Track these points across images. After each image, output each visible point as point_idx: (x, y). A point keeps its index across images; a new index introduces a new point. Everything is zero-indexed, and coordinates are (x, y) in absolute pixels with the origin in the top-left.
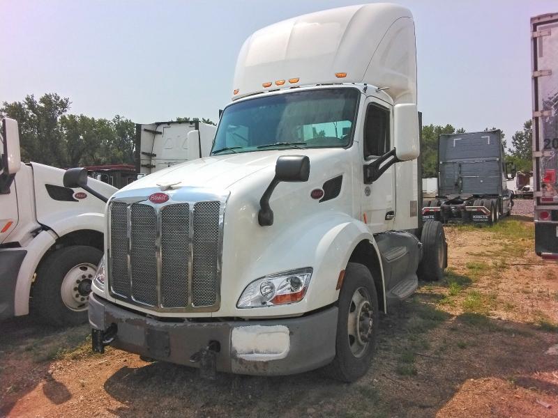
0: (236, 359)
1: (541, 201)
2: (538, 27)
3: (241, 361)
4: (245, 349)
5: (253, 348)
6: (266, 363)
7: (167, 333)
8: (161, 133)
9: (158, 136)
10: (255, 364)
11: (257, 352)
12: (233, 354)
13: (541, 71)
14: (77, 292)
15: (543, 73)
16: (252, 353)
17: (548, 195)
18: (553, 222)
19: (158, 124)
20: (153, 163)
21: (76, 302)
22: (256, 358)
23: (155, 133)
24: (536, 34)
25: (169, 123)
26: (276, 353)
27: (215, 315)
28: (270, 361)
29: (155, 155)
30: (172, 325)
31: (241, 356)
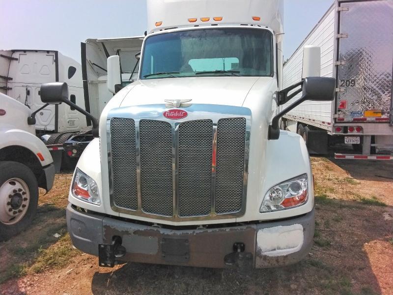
0: (261, 257)
1: (337, 121)
2: (341, 4)
3: (265, 258)
4: (269, 248)
5: (275, 246)
6: (286, 257)
7: (186, 241)
8: (16, 59)
9: (14, 63)
10: (277, 259)
11: (279, 248)
12: (258, 253)
13: (342, 34)
14: (10, 207)
15: (343, 36)
16: (275, 250)
17: (341, 116)
18: (344, 134)
19: (14, 51)
20: (9, 85)
21: (9, 215)
22: (278, 253)
23: (11, 59)
24: (340, 9)
25: (25, 51)
26: (294, 248)
27: (239, 220)
28: (289, 255)
29: (11, 79)
30: (190, 232)
31: (265, 253)
